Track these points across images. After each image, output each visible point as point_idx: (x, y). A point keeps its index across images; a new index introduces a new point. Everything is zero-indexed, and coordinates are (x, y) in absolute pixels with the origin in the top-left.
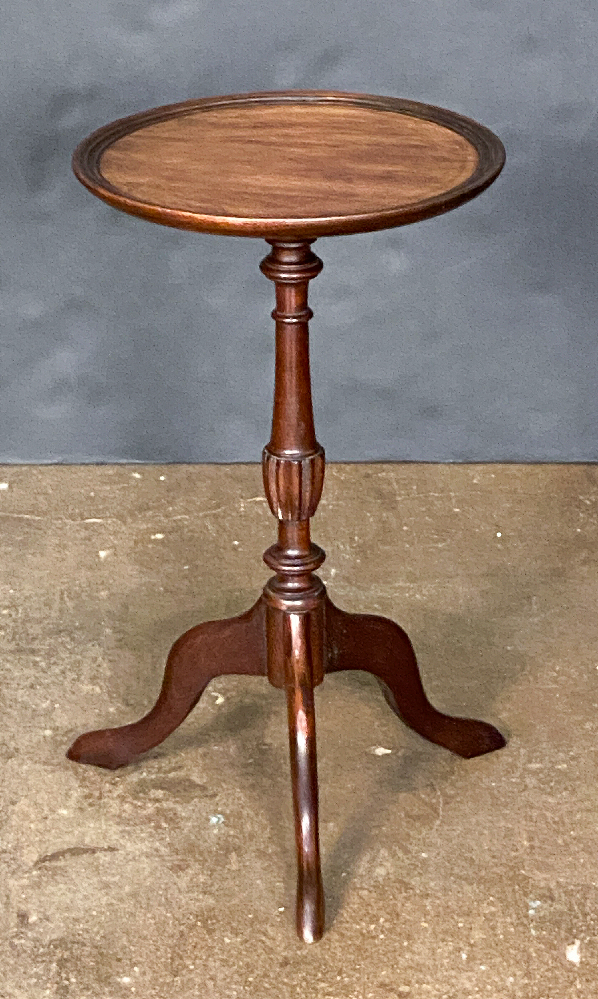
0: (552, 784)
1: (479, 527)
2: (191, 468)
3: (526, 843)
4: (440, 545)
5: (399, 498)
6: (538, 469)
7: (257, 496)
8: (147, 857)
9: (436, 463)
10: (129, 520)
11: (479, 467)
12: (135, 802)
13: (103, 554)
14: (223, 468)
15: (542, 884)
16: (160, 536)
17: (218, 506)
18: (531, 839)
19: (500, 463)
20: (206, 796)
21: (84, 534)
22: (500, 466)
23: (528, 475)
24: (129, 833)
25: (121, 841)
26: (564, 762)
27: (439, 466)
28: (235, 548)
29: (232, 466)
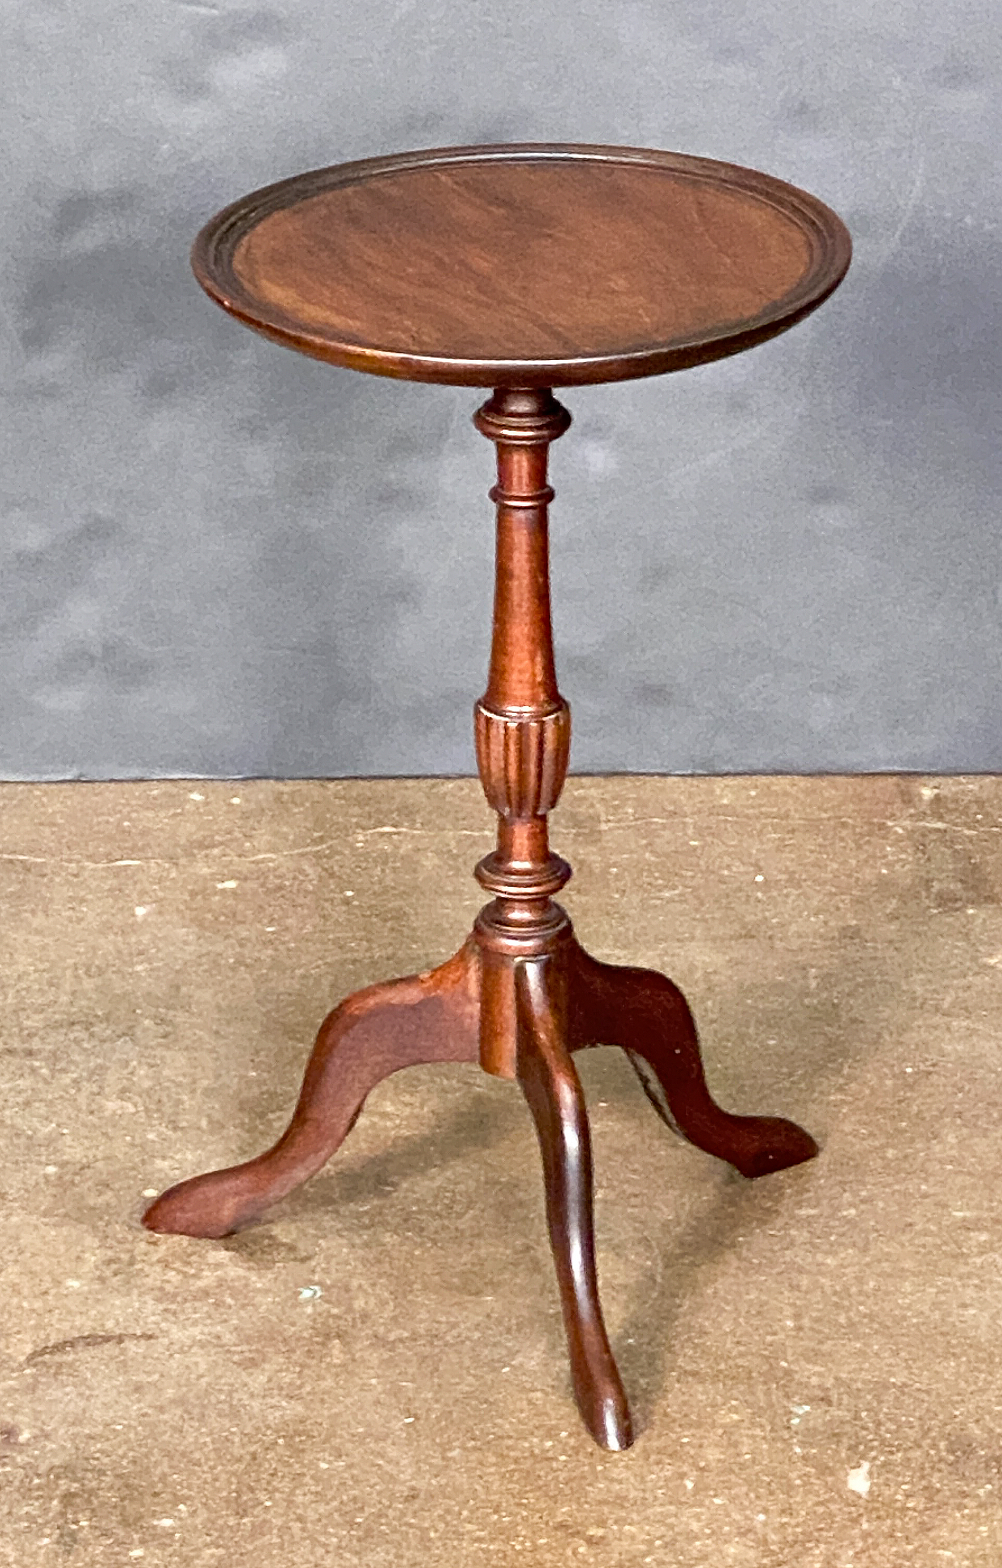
0: (833, 1238)
1: (728, 867)
2: (280, 786)
3: (790, 1323)
4: (667, 894)
5: (604, 827)
6: (824, 783)
7: (384, 825)
8: (202, 1347)
9: (664, 775)
10: (183, 861)
11: (729, 781)
12: (186, 1269)
13: (140, 911)
14: (331, 785)
15: (814, 1380)
16: (231, 884)
17: (322, 840)
18: (797, 1317)
19: (764, 773)
20: (295, 1259)
21: (112, 882)
22: (764, 780)
23: (807, 792)
24: (174, 1313)
25: (164, 1325)
26: (851, 1205)
27: (670, 780)
28: (347, 902)
29: (345, 783)
